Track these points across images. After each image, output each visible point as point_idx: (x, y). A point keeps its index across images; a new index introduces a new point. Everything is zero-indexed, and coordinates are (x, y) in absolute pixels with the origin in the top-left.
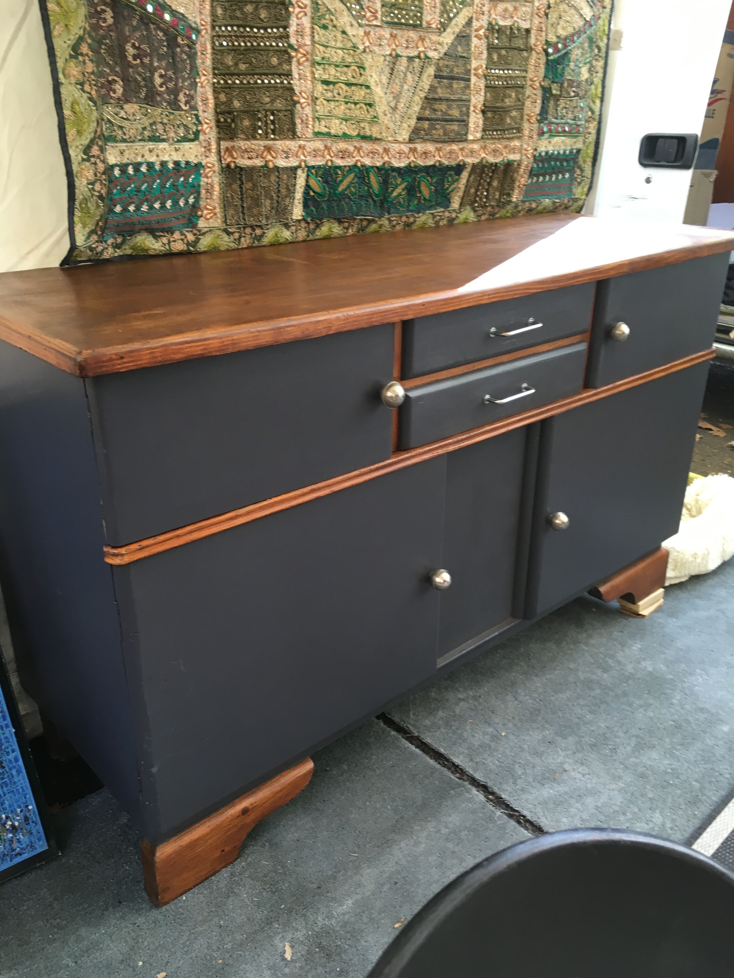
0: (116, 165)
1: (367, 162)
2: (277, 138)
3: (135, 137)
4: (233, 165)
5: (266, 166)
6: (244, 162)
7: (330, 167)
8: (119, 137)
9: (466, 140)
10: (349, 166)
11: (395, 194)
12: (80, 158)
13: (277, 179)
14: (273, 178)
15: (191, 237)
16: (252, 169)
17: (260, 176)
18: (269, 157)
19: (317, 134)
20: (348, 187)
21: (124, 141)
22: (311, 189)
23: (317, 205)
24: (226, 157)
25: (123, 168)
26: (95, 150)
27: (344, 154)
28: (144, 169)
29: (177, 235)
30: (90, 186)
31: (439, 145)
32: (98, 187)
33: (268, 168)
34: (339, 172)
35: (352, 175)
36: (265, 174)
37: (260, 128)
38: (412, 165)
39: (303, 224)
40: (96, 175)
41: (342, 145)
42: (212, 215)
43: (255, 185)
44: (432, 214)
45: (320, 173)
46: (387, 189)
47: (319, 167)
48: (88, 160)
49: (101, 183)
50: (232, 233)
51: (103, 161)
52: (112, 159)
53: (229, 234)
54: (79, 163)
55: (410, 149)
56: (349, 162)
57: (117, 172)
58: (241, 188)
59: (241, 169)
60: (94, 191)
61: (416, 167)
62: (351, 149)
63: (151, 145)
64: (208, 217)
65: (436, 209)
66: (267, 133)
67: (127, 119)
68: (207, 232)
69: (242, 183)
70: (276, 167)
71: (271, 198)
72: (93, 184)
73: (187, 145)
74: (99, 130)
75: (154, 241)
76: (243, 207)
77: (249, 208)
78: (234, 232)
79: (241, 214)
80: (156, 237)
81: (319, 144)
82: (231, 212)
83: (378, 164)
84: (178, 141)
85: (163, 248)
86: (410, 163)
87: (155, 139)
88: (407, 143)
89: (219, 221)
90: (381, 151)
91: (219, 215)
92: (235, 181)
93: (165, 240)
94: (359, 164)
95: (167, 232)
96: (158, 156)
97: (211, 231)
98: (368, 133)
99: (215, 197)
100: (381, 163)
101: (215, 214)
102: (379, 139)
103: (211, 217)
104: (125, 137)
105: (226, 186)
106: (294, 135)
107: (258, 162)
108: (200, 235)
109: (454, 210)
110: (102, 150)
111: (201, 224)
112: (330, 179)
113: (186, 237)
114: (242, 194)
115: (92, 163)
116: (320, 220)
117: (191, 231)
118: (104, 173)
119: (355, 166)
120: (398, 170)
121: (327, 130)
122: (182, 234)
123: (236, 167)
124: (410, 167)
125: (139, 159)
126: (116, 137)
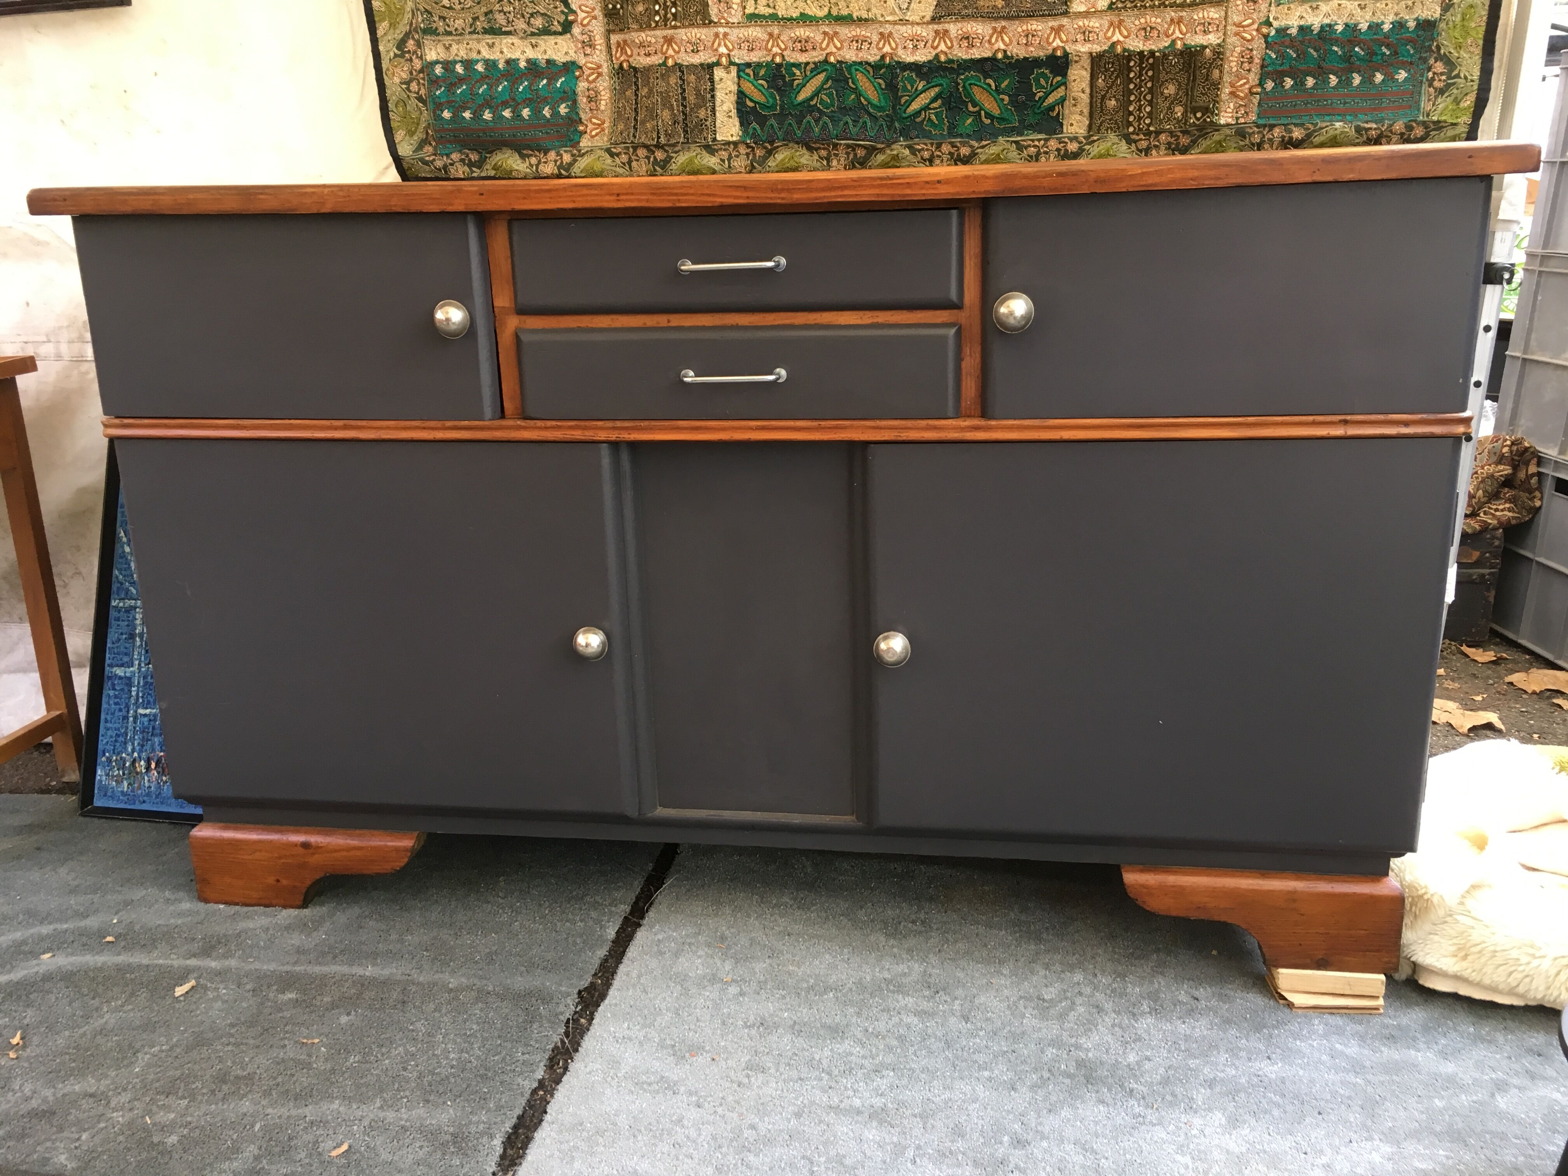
0: (437, 62)
1: (850, 55)
2: (678, 24)
3: (463, 29)
4: (625, 65)
5: (664, 64)
6: (642, 61)
7: (779, 66)
8: (441, 30)
9: (1066, 13)
10: (814, 63)
11: (915, 106)
12: (392, 54)
13: (680, 82)
14: (673, 80)
15: (567, 158)
16: (648, 69)
17: (657, 78)
18: (671, 52)
19: (754, 18)
20: (816, 94)
21: (449, 33)
22: (746, 96)
23: (762, 121)
24: (618, 55)
25: (448, 65)
26: (411, 44)
27: (804, 45)
28: (480, 67)
29: (552, 155)
30: (404, 86)
31: (999, 25)
32: (414, 86)
33: (666, 66)
34: (798, 73)
35: (822, 77)
36: (662, 75)
37: (657, 13)
38: (943, 58)
39: (743, 150)
40: (411, 73)
41: (802, 32)
42: (598, 131)
43: (651, 91)
44: (1016, 142)
45: (762, 72)
46: (897, 98)
47: (759, 65)
48: (402, 56)
49: (419, 84)
50: (618, 155)
51: (421, 58)
52: (431, 55)
53: (612, 155)
54: (390, 60)
55: (937, 32)
56: (815, 56)
57: (438, 70)
58: (637, 95)
59: (635, 69)
60: (410, 91)
61: (951, 61)
62: (819, 38)
63: (489, 39)
64: (594, 133)
65: (1022, 135)
66: (666, 20)
67: (450, 8)
68: (587, 152)
69: (638, 89)
70: (676, 64)
71: (671, 108)
72: (408, 83)
73: (551, 40)
74: (414, 21)
75: (519, 161)
76: (636, 120)
77: (643, 122)
78: (620, 153)
79: (632, 130)
80: (523, 157)
81: (756, 32)
82: (621, 127)
83: (872, 59)
84: (533, 34)
85: (528, 170)
86: (937, 56)
87: (494, 31)
88: (928, 23)
89: (606, 139)
90: (875, 38)
91: (606, 131)
92: (630, 87)
93: (534, 160)
94: (832, 59)
95: (539, 151)
96: (502, 52)
97: (592, 150)
98: (845, 12)
99: (602, 108)
100: (878, 57)
101: (603, 130)
102: (866, 20)
103: (597, 135)
104: (448, 29)
105: (618, 94)
106: (707, 22)
107: (656, 60)
108: (579, 156)
109: (1074, 139)
110: (419, 45)
111: (585, 143)
112: (781, 83)
113: (561, 158)
114: (637, 103)
115: (407, 60)
116: (772, 142)
117: (571, 151)
118: (421, 71)
119: (826, 61)
120: (915, 67)
121: (771, 11)
122: (558, 154)
123: (630, 67)
124: (939, 61)
125: (474, 56)
126: (437, 29)
